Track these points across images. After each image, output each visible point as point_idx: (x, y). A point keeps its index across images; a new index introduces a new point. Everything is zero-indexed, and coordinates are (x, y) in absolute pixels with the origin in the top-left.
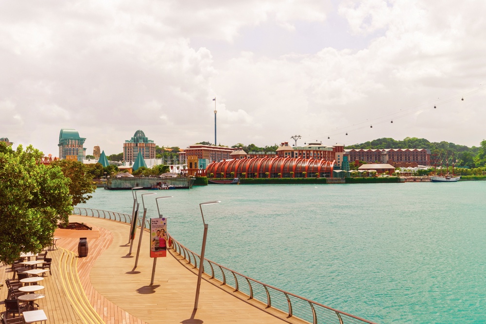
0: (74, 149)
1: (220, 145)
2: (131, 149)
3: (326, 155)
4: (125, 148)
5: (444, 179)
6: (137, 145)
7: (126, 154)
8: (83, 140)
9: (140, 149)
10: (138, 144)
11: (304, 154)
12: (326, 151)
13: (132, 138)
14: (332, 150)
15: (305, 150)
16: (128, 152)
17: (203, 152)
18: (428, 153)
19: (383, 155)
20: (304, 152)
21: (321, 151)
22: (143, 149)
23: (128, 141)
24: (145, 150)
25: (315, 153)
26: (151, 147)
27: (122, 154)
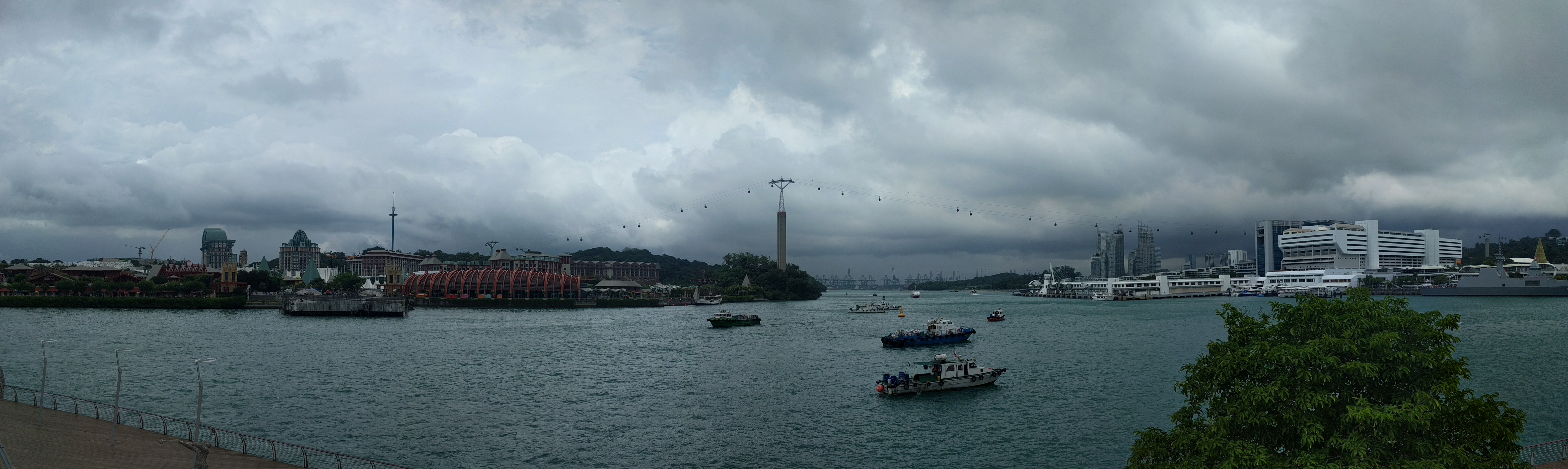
0: (220, 253)
1: (398, 251)
2: (290, 255)
3: (552, 268)
4: (282, 253)
5: (708, 302)
6: (297, 250)
7: (282, 261)
8: (232, 243)
9: (301, 255)
10: (299, 249)
11: (527, 265)
12: (553, 262)
13: (291, 241)
14: (556, 260)
15: (527, 260)
16: (286, 258)
17: (386, 259)
18: (657, 268)
19: (607, 268)
20: (526, 262)
21: (547, 262)
22: (305, 255)
23: (285, 244)
24: (307, 256)
25: (540, 264)
26: (315, 253)
27: (277, 260)
